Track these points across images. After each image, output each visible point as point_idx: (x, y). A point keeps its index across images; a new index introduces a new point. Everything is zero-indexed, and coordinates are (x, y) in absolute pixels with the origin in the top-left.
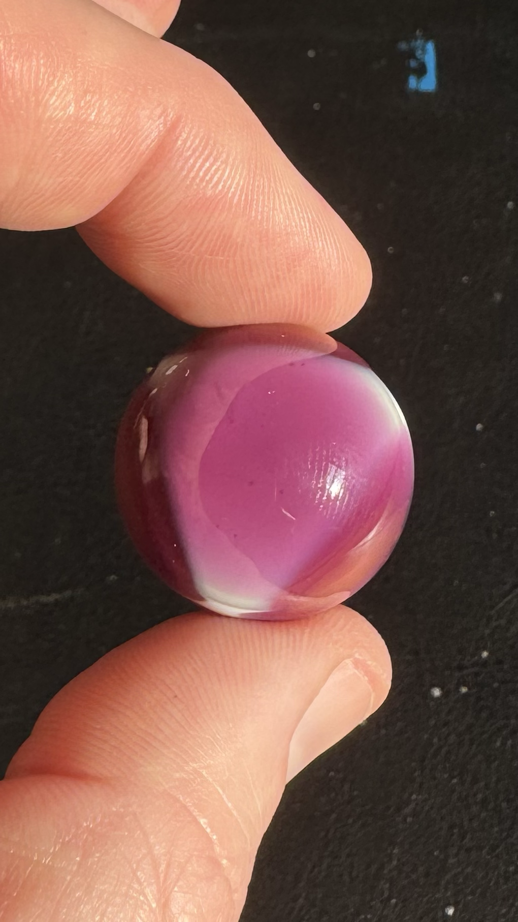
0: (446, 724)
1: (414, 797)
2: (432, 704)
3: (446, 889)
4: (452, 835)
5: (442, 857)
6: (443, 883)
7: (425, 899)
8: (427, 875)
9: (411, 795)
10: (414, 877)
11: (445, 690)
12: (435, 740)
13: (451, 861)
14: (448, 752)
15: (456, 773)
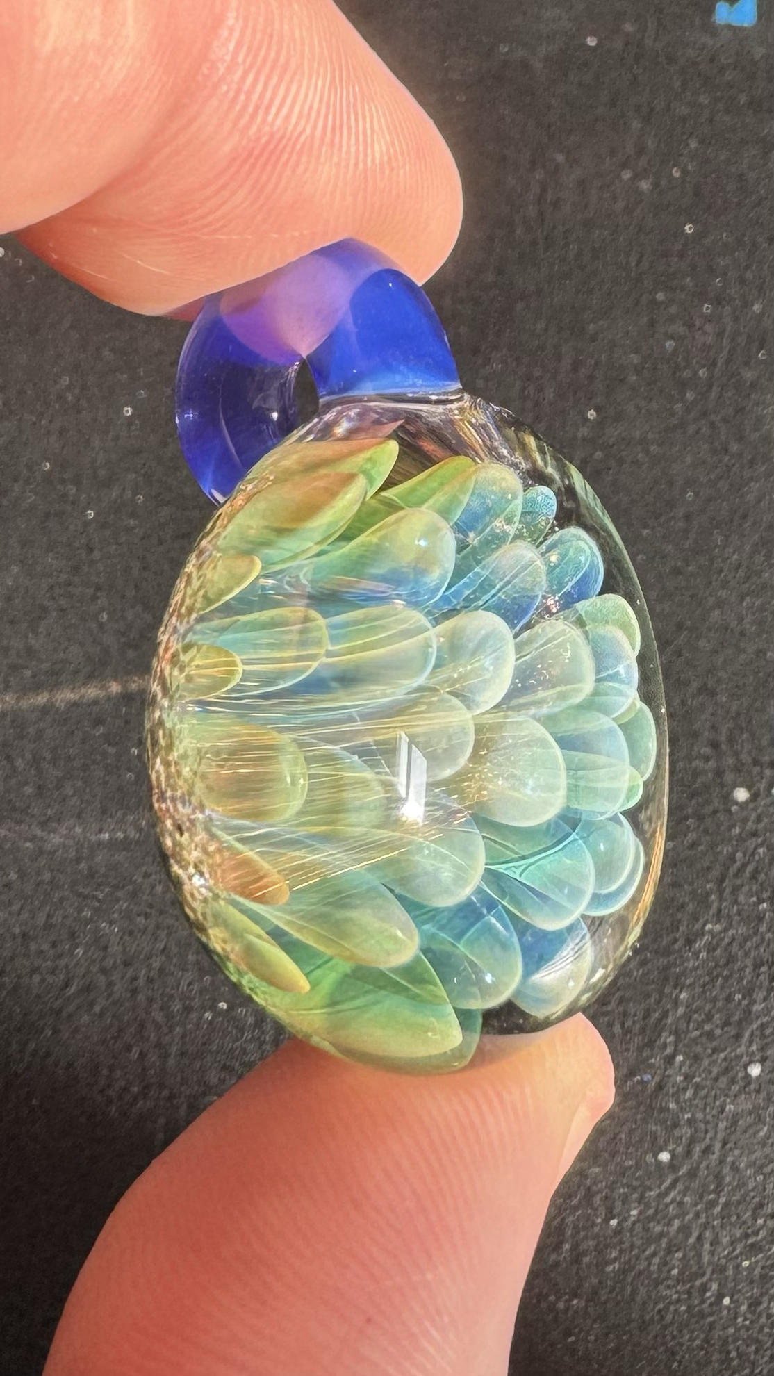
0: (755, 834)
1: (709, 926)
2: (734, 808)
3: (751, 1042)
4: (758, 975)
5: (745, 1002)
6: (747, 1034)
7: (722, 1055)
8: (727, 1023)
9: (705, 925)
10: (707, 1027)
11: (752, 791)
12: (739, 855)
13: (757, 1008)
14: (756, 871)
15: (765, 895)
